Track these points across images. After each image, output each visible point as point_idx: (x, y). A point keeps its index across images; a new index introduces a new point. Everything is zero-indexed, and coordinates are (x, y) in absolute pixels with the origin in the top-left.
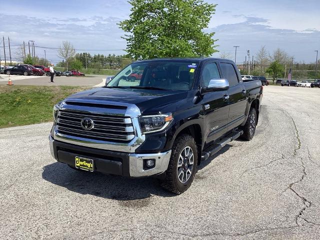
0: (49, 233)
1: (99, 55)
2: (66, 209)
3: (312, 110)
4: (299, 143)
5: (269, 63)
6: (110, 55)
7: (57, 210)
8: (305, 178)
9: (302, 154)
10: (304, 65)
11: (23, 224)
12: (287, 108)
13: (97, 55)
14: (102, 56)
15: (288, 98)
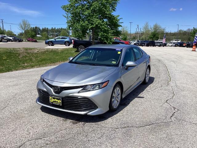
0: (35, 131)
1: (45, 28)
2: (42, 118)
3: (176, 60)
4: (170, 78)
5: (150, 32)
6: (52, 28)
7: (37, 119)
8: (174, 97)
9: (172, 84)
10: (171, 33)
11: (18, 127)
12: (162, 59)
13: (44, 28)
14: (48, 29)
15: (162, 53)
